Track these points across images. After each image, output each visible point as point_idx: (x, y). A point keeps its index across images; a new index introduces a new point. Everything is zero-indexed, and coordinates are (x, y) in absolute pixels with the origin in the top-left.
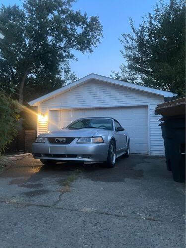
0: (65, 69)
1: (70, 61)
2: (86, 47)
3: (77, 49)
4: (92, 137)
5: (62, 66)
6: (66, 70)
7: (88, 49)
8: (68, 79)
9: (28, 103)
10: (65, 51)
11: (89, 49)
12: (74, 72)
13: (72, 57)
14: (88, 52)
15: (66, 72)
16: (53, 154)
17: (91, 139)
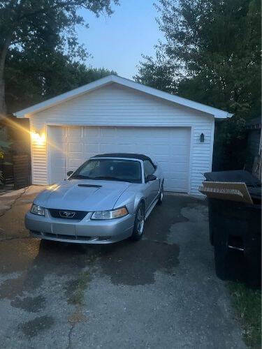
0: (69, 39)
1: (77, 26)
2: (103, 5)
3: (88, 7)
4: (113, 210)
5: (64, 33)
6: (71, 40)
7: (104, 8)
8: (75, 56)
9: (14, 114)
10: (68, 9)
11: (107, 9)
12: (83, 45)
13: (79, 20)
14: (106, 13)
15: (70, 44)
16: (58, 235)
17: (111, 212)
